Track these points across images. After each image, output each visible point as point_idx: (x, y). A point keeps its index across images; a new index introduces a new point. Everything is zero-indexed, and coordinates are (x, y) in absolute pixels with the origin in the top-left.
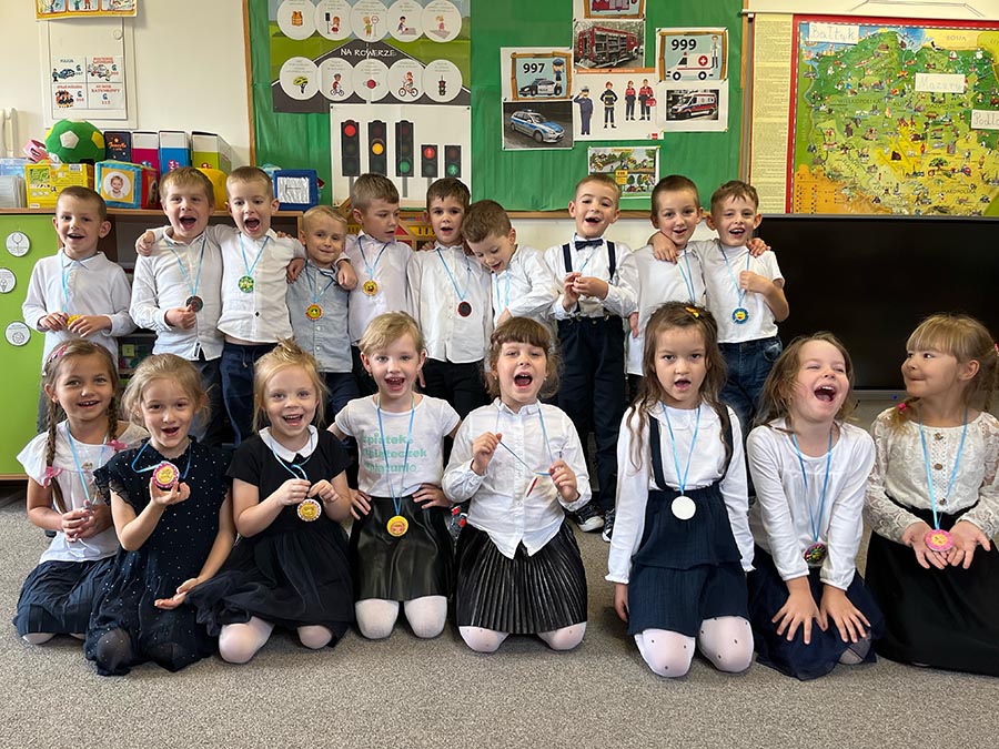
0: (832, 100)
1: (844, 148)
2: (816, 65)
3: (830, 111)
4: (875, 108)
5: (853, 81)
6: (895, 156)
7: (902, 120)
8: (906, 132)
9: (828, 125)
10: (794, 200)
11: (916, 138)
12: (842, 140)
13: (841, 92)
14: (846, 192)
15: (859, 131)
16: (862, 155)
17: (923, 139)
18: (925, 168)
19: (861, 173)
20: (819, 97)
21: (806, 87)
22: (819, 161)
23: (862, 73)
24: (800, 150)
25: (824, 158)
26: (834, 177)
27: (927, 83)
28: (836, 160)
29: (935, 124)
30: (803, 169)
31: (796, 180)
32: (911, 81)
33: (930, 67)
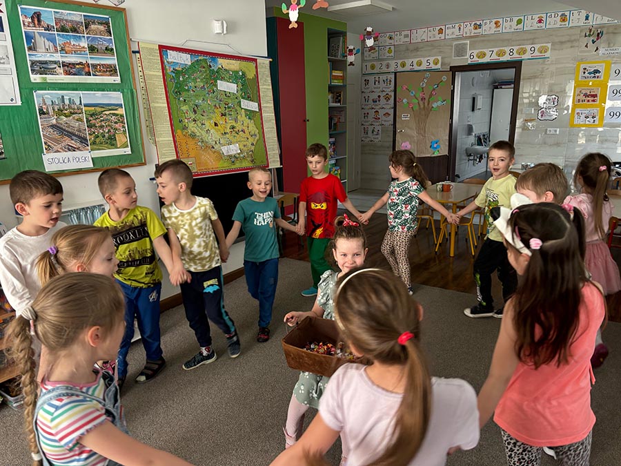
0: (184, 94)
1: (194, 120)
2: (174, 75)
3: (185, 100)
4: (204, 99)
5: (192, 84)
6: (216, 125)
7: (215, 106)
8: (218, 111)
9: (184, 108)
10: (179, 149)
11: (222, 115)
12: (193, 116)
13: (188, 90)
14: (199, 144)
15: (199, 111)
16: (203, 124)
17: (225, 115)
18: (228, 130)
19: (204, 133)
20: (178, 93)
21: (172, 86)
22: (185, 128)
23: (195, 80)
24: (175, 122)
25: (187, 126)
26: (193, 136)
27: (223, 86)
28: (192, 127)
29: (229, 108)
30: (179, 132)
31: (177, 138)
32: (216, 86)
33: (222, 79)
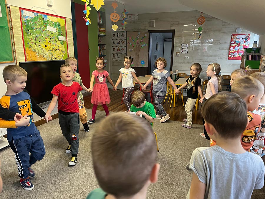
0: (31, 31)
1: (35, 44)
2: (26, 22)
3: (31, 34)
4: (40, 34)
6: (46, 46)
7: (46, 37)
8: (47, 40)
9: (31, 37)
10: (27, 57)
12: (35, 41)
13: (33, 29)
14: (37, 54)
15: (38, 39)
16: (39, 46)
17: (50, 42)
18: (52, 49)
19: (40, 50)
20: (28, 30)
21: (25, 28)
23: (36, 25)
24: (26, 44)
25: (31, 46)
26: (34, 51)
27: (50, 28)
28: (34, 47)
29: (52, 39)
30: (27, 49)
31: (26, 52)
32: (46, 28)
33: (49, 25)
